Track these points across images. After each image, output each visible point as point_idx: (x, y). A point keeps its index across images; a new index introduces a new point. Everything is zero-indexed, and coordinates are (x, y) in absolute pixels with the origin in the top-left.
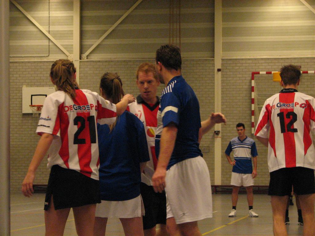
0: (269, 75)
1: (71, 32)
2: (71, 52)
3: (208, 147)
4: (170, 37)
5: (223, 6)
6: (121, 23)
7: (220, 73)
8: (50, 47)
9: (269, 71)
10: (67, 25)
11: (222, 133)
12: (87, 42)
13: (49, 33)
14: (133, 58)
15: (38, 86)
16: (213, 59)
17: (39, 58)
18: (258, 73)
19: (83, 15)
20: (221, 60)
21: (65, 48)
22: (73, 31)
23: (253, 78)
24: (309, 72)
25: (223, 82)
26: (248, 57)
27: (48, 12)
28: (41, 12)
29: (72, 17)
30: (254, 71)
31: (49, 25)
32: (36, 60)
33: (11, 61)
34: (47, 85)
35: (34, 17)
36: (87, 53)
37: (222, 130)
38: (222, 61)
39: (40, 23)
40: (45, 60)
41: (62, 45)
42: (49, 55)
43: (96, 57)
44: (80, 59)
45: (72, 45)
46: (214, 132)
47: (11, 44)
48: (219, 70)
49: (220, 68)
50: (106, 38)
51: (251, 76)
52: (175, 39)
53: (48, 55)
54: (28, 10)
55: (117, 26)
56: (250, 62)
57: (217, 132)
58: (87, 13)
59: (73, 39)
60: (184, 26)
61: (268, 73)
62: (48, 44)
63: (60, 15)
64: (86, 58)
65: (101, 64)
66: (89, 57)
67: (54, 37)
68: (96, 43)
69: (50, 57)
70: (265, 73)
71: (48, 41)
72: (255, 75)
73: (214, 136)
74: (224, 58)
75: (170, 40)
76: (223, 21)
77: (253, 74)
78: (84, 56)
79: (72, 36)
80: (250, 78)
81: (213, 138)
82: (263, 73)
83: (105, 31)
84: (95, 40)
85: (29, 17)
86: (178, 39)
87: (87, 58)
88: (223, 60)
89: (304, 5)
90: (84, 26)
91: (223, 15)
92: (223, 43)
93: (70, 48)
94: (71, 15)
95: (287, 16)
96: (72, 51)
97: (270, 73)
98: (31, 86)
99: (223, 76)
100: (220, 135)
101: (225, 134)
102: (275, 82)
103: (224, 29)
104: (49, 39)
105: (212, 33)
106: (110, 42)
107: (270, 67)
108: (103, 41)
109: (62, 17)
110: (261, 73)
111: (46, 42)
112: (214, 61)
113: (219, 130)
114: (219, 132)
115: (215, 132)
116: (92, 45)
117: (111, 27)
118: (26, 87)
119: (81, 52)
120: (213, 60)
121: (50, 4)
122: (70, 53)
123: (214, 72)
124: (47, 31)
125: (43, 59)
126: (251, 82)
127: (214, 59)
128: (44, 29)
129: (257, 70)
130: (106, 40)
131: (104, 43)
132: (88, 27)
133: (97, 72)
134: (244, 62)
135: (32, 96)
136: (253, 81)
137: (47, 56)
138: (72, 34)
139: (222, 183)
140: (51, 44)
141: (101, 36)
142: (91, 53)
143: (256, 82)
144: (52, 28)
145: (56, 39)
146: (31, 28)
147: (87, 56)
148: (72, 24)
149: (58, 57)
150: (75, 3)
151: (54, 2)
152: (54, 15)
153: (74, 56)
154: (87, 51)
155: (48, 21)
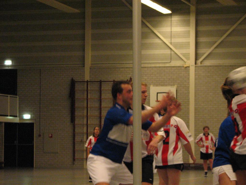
1: (188, 43)
2: (188, 58)
6: (228, 36)
8: (172, 55)
10: (185, 38)
12: (201, 51)
13: (171, 45)
15: (162, 85)
17: (163, 64)
19: (198, 30)
21: (184, 56)
27: (170, 28)
28: (164, 28)
29: (189, 31)
31: (171, 38)
32: (161, 65)
33: (142, 66)
34: (169, 85)
35: (159, 32)
36: (201, 60)
39: (164, 37)
40: (168, 65)
41: (181, 54)
43: (208, 63)
44: (196, 64)
45: (189, 53)
47: (142, 53)
50: (216, 47)
53: (170, 61)
54: (155, 26)
55: (225, 39)
58: (201, 29)
59: (189, 49)
62: (170, 53)
64: (200, 64)
65: (212, 68)
66: (202, 63)
67: (175, 47)
68: (208, 51)
69: (171, 63)
71: (170, 50)
78: (199, 62)
79: (189, 47)
83: (215, 42)
84: (207, 49)
85: (155, 31)
87: (201, 64)
90: (198, 38)
93: (187, 56)
94: (189, 30)
98: (157, 85)
104: (171, 49)
106: (219, 50)
108: (213, 50)
109: (181, 31)
111: (168, 52)
117: (219, 39)
118: (153, 86)
119: (196, 59)
121: (172, 22)
122: (188, 60)
124: (169, 43)
125: (166, 65)
128: (167, 41)
130: (217, 49)
131: (214, 52)
132: (202, 40)
133: (209, 74)
135: (157, 93)
138: (189, 45)
140: (172, 52)
141: (212, 46)
142: (204, 59)
144: (174, 40)
145: (176, 49)
146: (157, 41)
148: (189, 37)
149: (178, 63)
150: (191, 21)
151: (175, 20)
152: (175, 30)
153: (191, 62)
154: (200, 58)
155: (170, 35)
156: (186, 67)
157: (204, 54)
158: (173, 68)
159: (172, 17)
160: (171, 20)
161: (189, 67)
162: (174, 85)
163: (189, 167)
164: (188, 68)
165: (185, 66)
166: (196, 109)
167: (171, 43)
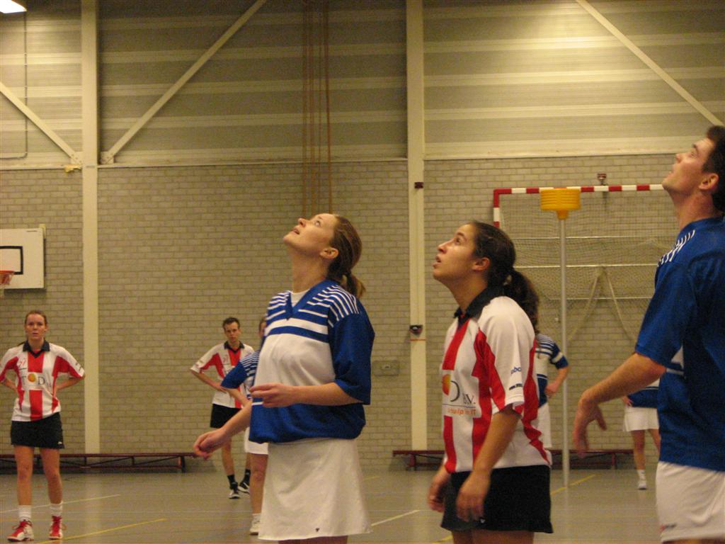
0: (534, 195)
1: (77, 103)
2: (78, 147)
3: (396, 362)
4: (304, 111)
5: (426, 39)
6: (191, 80)
7: (421, 191)
8: (29, 135)
9: (534, 186)
10: (69, 85)
11: (427, 330)
12: (114, 124)
13: (26, 105)
14: (221, 160)
16: (405, 159)
17: (4, 162)
18: (508, 192)
19: (105, 62)
20: (423, 162)
21: (64, 138)
22: (80, 98)
23: (496, 203)
24: (625, 187)
25: (428, 212)
26: (486, 156)
27: (23, 56)
28: (5, 56)
29: (79, 66)
30: (499, 186)
31: (26, 84)
34: (23, 223)
36: (115, 149)
37: (426, 323)
38: (425, 165)
40: (17, 166)
41: (56, 131)
42: (26, 154)
43: (135, 159)
44: (99, 163)
45: (80, 131)
46: (408, 327)
48: (419, 185)
49: (421, 180)
50: (159, 114)
51: (491, 197)
52: (316, 114)
53: (23, 155)
55: (183, 87)
56: (490, 165)
57: (416, 328)
58: (113, 58)
59: (81, 117)
60: (337, 84)
61: (530, 191)
62: (23, 129)
63: (51, 62)
64: (112, 161)
65: (148, 174)
66: (118, 159)
67: (38, 113)
68: (133, 125)
69: (27, 160)
70: (523, 190)
71: (23, 122)
72: (501, 196)
73: (408, 337)
74: (428, 158)
75: (305, 118)
76: (426, 73)
77: (498, 193)
78: (109, 155)
79: (80, 111)
80: (489, 203)
81: (408, 341)
82: (519, 190)
83: (156, 98)
84: (132, 120)
86: (324, 115)
87: (115, 162)
88: (427, 162)
89: (610, 34)
90: (106, 87)
91: (428, 58)
92: (427, 123)
93: (74, 138)
94: (77, 61)
95: (571, 61)
96: (80, 144)
97: (535, 191)
99: (428, 199)
100: (423, 335)
101: (433, 333)
102: (546, 210)
103: (428, 91)
104: (26, 118)
105: (400, 100)
106: (169, 123)
107: (535, 177)
108: (150, 122)
109: (54, 66)
110: (514, 190)
111: (18, 126)
112: (407, 165)
113: (420, 324)
114: (420, 327)
115: (412, 327)
116: (126, 130)
117: (168, 88)
119: (101, 148)
120: (405, 163)
121: (28, 36)
122: (76, 151)
123: (407, 190)
124: (21, 99)
125: (13, 164)
126: (492, 213)
127: (407, 161)
128: (14, 95)
129: (506, 186)
130: (160, 119)
131: (156, 125)
132: (117, 90)
133: (138, 192)
134: (475, 166)
136: (497, 210)
137: (22, 158)
138: (80, 105)
139: (428, 445)
140: (30, 128)
141: (147, 109)
142: (125, 148)
143: (503, 213)
144: (34, 92)
145: (42, 118)
147: (115, 156)
148: (78, 82)
149: (48, 160)
150: (84, 35)
151: (37, 33)
152: (36, 63)
153: (85, 156)
154: (113, 144)
155: (23, 76)
156: (71, 172)
157: (124, 131)
158: (34, 176)
159: (28, 22)
160: (25, 33)
161: (80, 170)
162: (36, 224)
163: (85, 463)
164: (77, 175)
165: (71, 168)
166: (101, 295)
167: (26, 101)
